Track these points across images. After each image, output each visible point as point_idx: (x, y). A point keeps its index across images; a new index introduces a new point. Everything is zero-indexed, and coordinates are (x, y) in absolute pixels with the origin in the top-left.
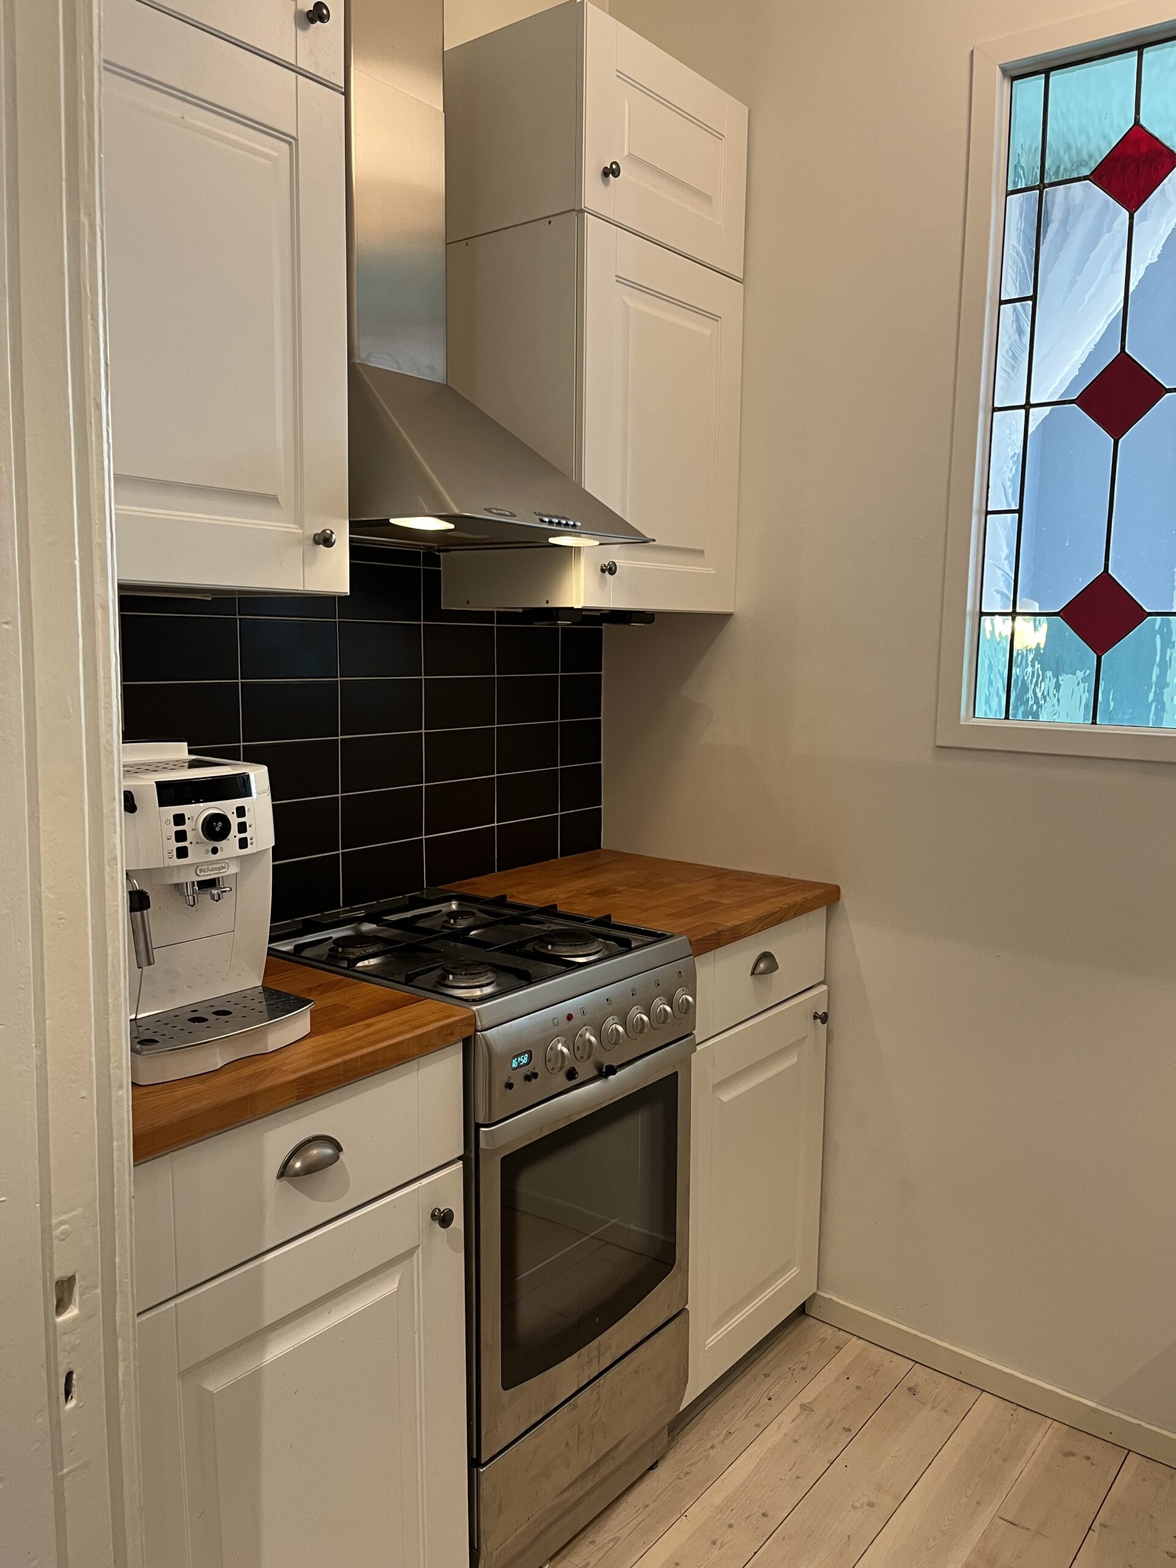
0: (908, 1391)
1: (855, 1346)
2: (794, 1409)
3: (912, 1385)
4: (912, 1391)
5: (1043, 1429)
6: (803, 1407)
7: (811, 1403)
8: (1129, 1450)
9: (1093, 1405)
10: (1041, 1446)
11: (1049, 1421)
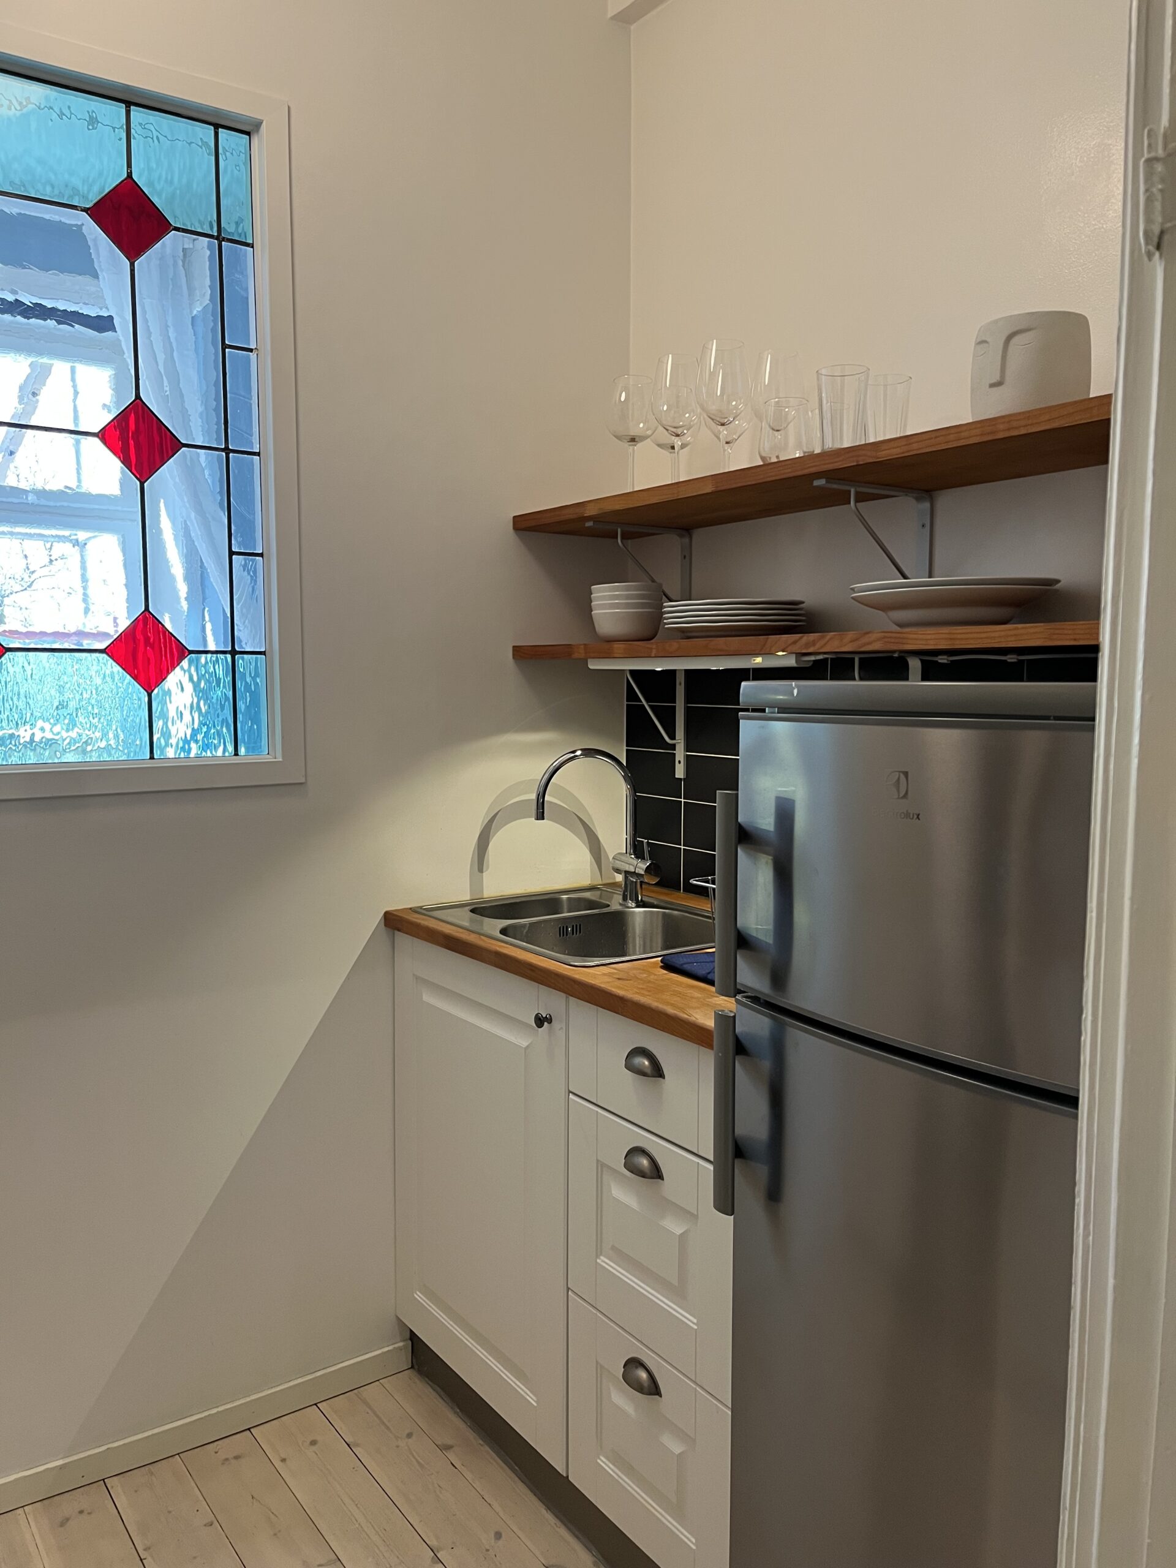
5: (23, 1521)
8: (103, 1480)
9: (60, 1462)
10: (37, 1537)
11: (20, 1511)
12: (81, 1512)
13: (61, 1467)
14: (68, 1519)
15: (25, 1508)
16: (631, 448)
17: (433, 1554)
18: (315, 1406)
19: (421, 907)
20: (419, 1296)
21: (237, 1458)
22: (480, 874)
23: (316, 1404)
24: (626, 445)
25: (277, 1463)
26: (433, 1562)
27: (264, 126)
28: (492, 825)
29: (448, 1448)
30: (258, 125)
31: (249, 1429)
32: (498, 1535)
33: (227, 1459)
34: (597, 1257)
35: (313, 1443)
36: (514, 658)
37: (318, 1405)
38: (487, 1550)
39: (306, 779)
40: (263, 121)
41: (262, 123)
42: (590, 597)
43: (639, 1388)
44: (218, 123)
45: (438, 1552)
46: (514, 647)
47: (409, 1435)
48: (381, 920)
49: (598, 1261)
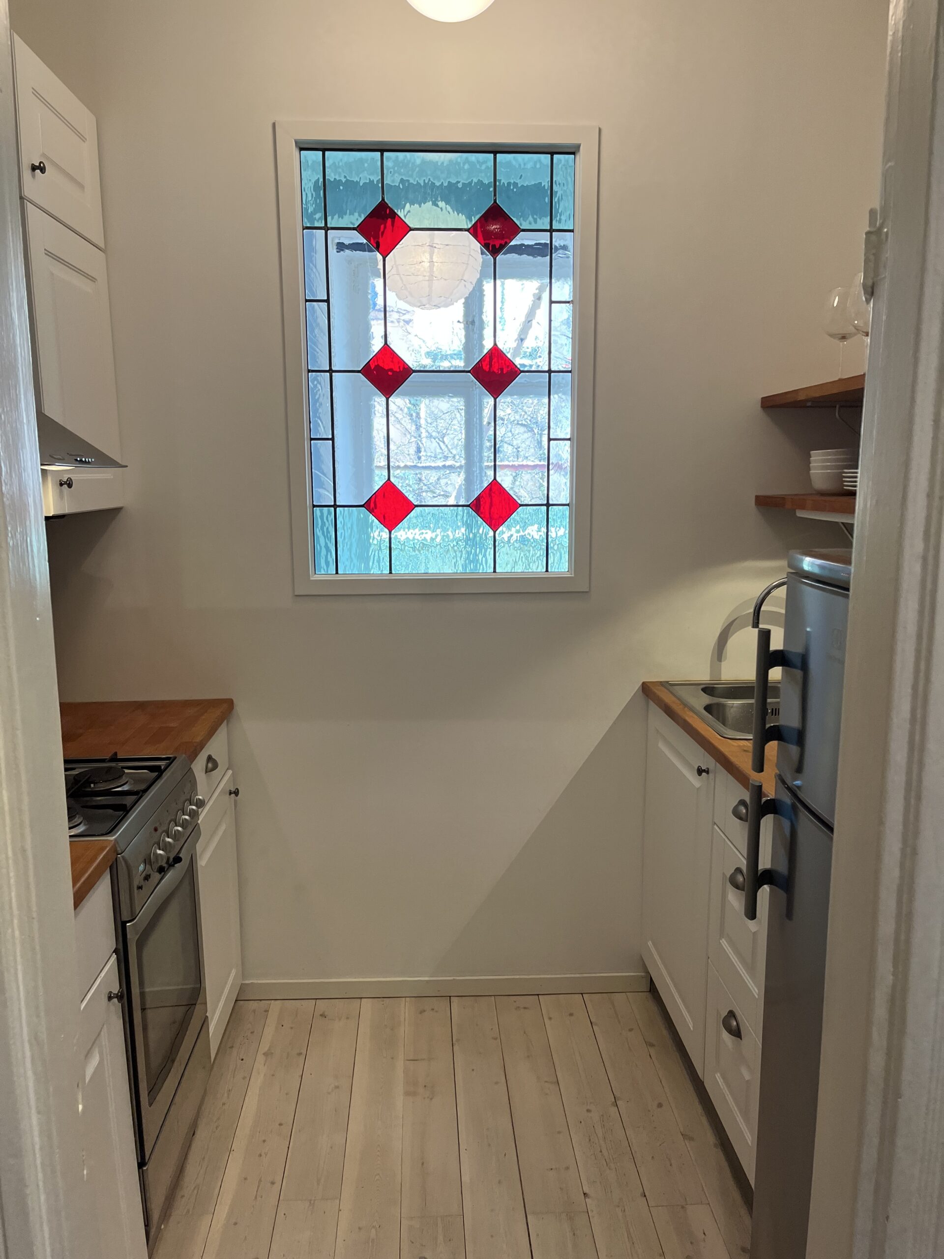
0: (321, 1017)
1: (275, 1007)
2: (260, 1058)
3: (321, 1013)
4: (323, 1015)
5: (403, 1005)
6: (265, 1054)
7: (269, 1049)
8: (450, 996)
9: (427, 979)
10: (407, 1014)
11: (404, 999)
12: (433, 1009)
13: (427, 982)
14: (424, 1011)
15: (407, 998)
16: (841, 343)
17: (614, 1100)
18: (581, 995)
19: (667, 682)
20: (650, 943)
21: (525, 1008)
22: (718, 662)
23: (582, 994)
24: (837, 341)
25: (546, 1020)
26: (612, 1104)
27: (581, 148)
28: (730, 629)
29: (652, 1045)
30: (578, 147)
31: (538, 995)
32: (660, 1105)
33: (519, 1007)
34: (720, 939)
35: (571, 1015)
36: (756, 505)
37: (584, 995)
38: (649, 1111)
39: (590, 589)
40: (580, 144)
41: (580, 145)
42: (809, 460)
43: (730, 1031)
44: (552, 151)
45: (618, 1100)
46: (756, 496)
47: (631, 1030)
48: (639, 687)
49: (721, 941)
